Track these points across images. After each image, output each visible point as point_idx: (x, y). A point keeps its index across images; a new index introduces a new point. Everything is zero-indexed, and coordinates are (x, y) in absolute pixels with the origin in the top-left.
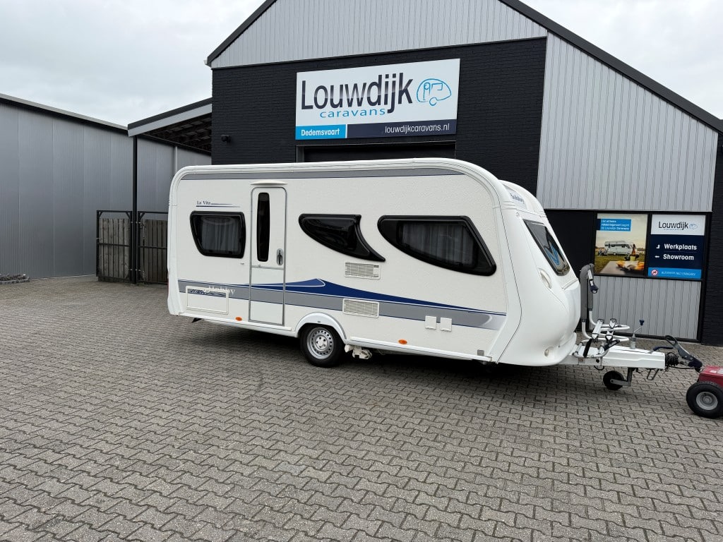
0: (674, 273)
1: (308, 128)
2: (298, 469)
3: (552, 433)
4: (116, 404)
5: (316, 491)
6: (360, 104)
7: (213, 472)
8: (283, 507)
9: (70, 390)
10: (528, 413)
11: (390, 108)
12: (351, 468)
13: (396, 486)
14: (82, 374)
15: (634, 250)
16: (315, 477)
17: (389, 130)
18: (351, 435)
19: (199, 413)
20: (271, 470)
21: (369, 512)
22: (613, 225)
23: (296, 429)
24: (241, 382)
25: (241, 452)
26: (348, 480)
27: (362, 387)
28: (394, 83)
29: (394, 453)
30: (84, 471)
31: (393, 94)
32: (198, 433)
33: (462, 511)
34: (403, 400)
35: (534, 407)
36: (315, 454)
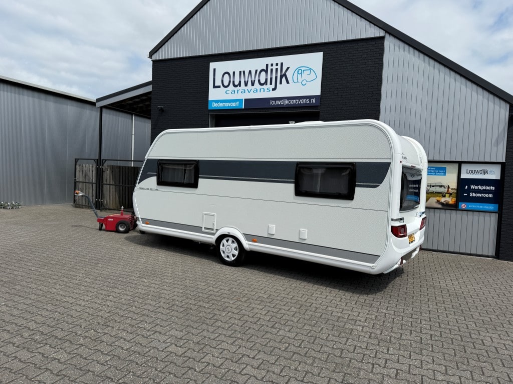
0: (478, 207)
1: (217, 101)
2: (164, 346)
3: (362, 324)
4: (53, 295)
5: (171, 363)
6: (253, 84)
7: (101, 347)
8: (143, 373)
9: (25, 284)
10: (350, 309)
11: (274, 87)
12: (202, 346)
13: (232, 361)
14: (37, 273)
15: (448, 189)
16: (175, 352)
17: (273, 103)
18: (212, 322)
19: (108, 303)
20: (145, 346)
21: (205, 379)
22: (433, 171)
23: (173, 316)
24: (146, 281)
25: (128, 332)
26: (198, 354)
27: (233, 286)
28: (277, 69)
29: (239, 336)
30: (10, 343)
31: (276, 78)
32: (102, 317)
33: (274, 381)
34: (259, 297)
35: (355, 304)
36: (180, 334)
